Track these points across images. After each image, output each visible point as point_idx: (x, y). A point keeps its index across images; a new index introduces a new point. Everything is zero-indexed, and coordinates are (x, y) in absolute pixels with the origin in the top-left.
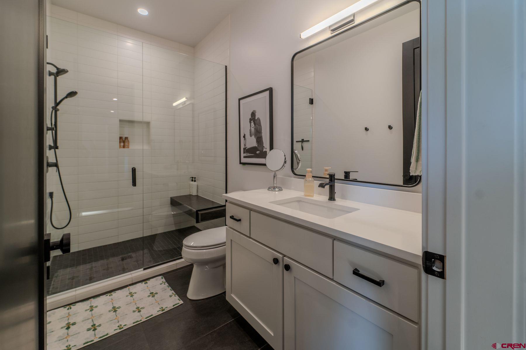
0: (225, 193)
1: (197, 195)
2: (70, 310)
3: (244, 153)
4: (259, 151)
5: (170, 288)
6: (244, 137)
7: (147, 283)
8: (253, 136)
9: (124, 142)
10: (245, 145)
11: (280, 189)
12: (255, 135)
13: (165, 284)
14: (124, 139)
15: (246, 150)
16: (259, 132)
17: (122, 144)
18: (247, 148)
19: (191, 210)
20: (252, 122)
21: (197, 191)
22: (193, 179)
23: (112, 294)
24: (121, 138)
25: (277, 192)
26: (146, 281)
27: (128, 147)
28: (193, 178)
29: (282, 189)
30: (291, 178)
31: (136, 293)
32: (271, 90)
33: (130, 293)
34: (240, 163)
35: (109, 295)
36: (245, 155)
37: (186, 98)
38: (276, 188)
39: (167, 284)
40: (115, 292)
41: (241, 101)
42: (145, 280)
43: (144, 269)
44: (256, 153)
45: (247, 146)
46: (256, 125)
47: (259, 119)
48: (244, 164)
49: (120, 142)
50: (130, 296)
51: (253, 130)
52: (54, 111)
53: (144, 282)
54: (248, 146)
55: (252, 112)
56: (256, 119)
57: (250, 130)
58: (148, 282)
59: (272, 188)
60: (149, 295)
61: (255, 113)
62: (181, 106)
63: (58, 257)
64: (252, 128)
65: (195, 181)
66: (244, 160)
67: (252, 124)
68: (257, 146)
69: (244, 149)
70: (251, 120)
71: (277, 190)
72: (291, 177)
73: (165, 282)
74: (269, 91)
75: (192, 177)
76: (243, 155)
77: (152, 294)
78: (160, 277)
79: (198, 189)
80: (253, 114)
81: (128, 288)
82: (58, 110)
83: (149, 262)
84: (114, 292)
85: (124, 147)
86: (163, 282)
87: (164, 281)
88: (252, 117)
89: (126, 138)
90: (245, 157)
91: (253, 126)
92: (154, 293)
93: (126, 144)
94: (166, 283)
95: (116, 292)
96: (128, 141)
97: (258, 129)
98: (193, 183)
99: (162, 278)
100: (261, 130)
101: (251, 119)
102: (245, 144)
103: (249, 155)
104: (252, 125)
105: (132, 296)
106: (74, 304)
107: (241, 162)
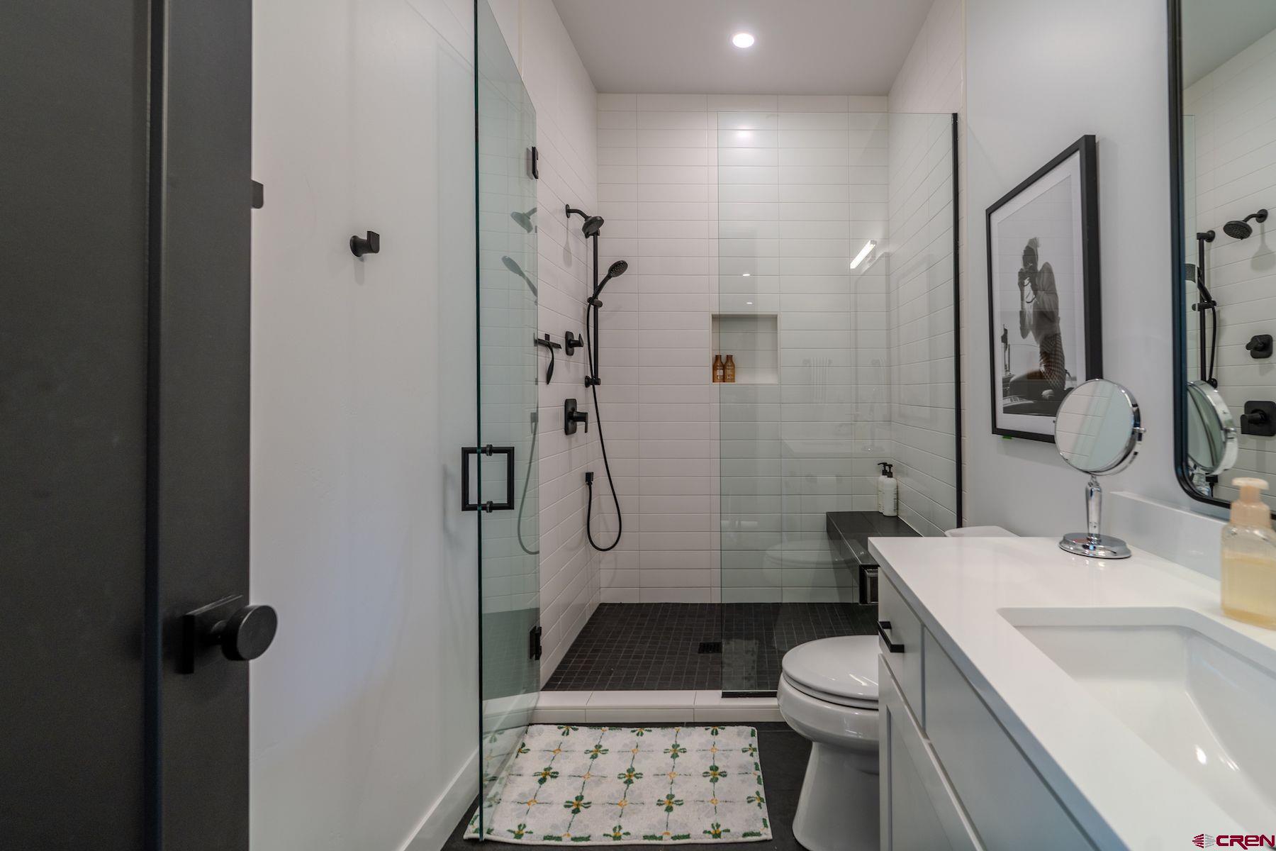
0: (956, 526)
1: (897, 517)
2: (565, 738)
3: (1005, 395)
4: (1050, 390)
5: (759, 773)
6: (1004, 339)
7: (717, 734)
8: (1031, 335)
9: (724, 367)
10: (1007, 368)
11: (1115, 549)
12: (1038, 329)
13: (752, 755)
14: (724, 360)
15: (1013, 387)
16: (1049, 319)
17: (720, 373)
18: (1012, 379)
19: (854, 560)
20: (1026, 281)
21: (897, 505)
22: (887, 470)
23: (644, 732)
24: (717, 358)
25: (1101, 564)
26: (717, 728)
27: (733, 380)
28: (885, 464)
29: (1128, 551)
30: (1178, 508)
31: (684, 752)
32: (1088, 148)
33: (675, 746)
34: (996, 430)
35: (637, 732)
36: (1009, 402)
37: (873, 242)
38: (1099, 542)
39: (756, 758)
40: (651, 731)
41: (994, 216)
42: (715, 725)
43: (725, 695)
44: (1040, 398)
45: (1012, 372)
46: (1039, 292)
47: (1048, 269)
48: (1008, 434)
49: (715, 368)
50: (671, 753)
51: (1029, 309)
52: (592, 306)
53: (711, 729)
54: (1018, 372)
55: (1027, 247)
56: (1039, 268)
57: (1022, 314)
58: (719, 730)
59: (1081, 543)
60: (707, 773)
61: (1035, 249)
62: (867, 267)
63: (607, 607)
64: (1026, 306)
65: (890, 475)
66: (1006, 421)
67: (1028, 289)
68: (1043, 369)
69: (1006, 381)
70: (1022, 275)
71: (1101, 553)
72: (1177, 505)
73: (754, 750)
74: (1078, 152)
75: (883, 462)
76: (1001, 402)
77: (715, 773)
78: (749, 729)
79: (898, 499)
80: (1030, 254)
81: (674, 730)
82: (601, 304)
83: (746, 678)
84: (647, 729)
85: (724, 379)
86: (750, 745)
87: (755, 745)
88: (1025, 264)
89: (729, 358)
90: (1007, 410)
91: (1030, 299)
92: (719, 771)
93: (729, 372)
94: (756, 754)
95: (652, 729)
96: (733, 365)
97: (1047, 306)
98: (884, 478)
99: (753, 735)
100: (1057, 308)
101: (1024, 271)
102: (1007, 363)
103: (1019, 402)
104: (1025, 297)
105: (675, 756)
106: (575, 727)
107: (999, 426)
